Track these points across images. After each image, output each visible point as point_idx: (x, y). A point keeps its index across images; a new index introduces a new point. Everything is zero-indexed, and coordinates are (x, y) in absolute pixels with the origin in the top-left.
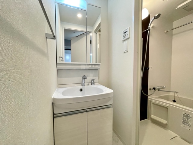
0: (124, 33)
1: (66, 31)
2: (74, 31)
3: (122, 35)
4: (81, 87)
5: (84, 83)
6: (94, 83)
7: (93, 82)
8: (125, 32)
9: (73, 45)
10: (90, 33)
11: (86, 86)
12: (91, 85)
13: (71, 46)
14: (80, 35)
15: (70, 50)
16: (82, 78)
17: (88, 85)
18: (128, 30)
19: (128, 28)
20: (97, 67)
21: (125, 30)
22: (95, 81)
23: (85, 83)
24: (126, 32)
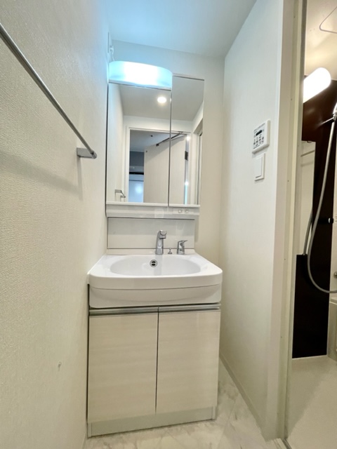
0: (257, 134)
1: (134, 134)
2: (151, 134)
3: (252, 138)
4: (153, 257)
5: (161, 247)
6: (183, 250)
7: (181, 248)
8: (258, 131)
9: (150, 164)
10: (186, 135)
11: (165, 256)
12: (178, 253)
13: (143, 166)
14: (164, 141)
15: (143, 174)
16: (156, 236)
17: (170, 253)
18: (265, 128)
19: (266, 122)
20: (191, 213)
21: (260, 127)
22: (186, 245)
23: (163, 248)
24: (261, 132)
